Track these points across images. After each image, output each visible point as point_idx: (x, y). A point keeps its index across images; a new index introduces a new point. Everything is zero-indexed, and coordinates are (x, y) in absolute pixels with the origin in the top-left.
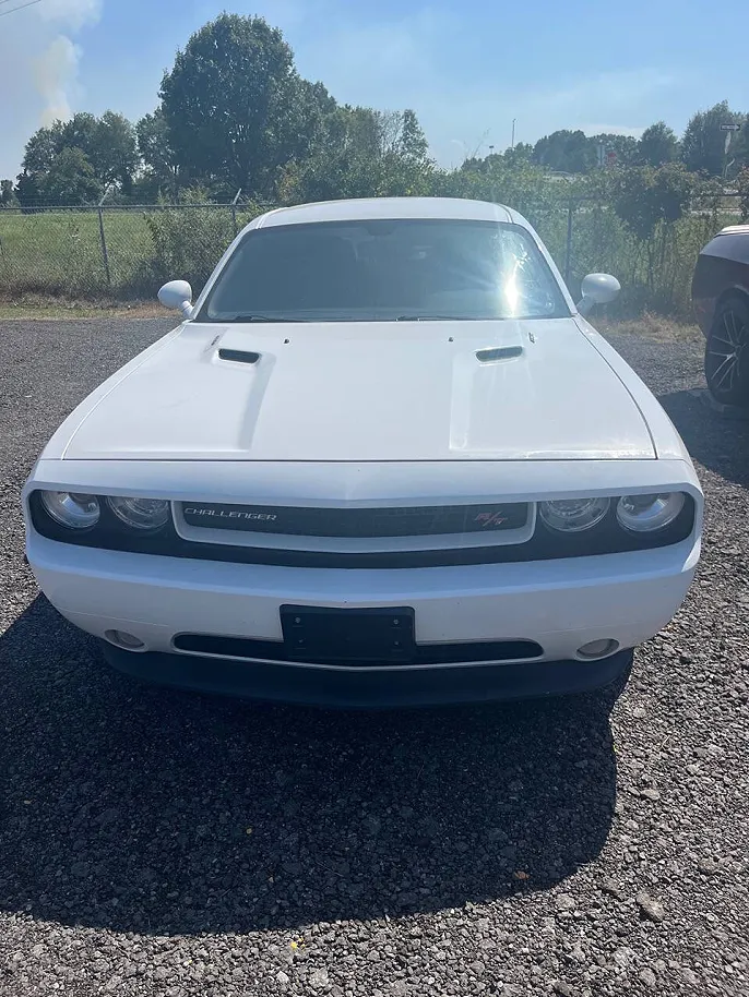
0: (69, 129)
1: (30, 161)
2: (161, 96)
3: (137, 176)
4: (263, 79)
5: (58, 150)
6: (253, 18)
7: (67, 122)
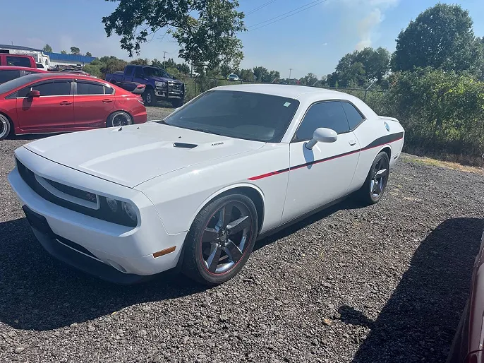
0: (360, 55)
1: (339, 67)
2: (397, 41)
3: (385, 77)
4: (453, 34)
5: (352, 63)
6: (455, 5)
7: (360, 51)
